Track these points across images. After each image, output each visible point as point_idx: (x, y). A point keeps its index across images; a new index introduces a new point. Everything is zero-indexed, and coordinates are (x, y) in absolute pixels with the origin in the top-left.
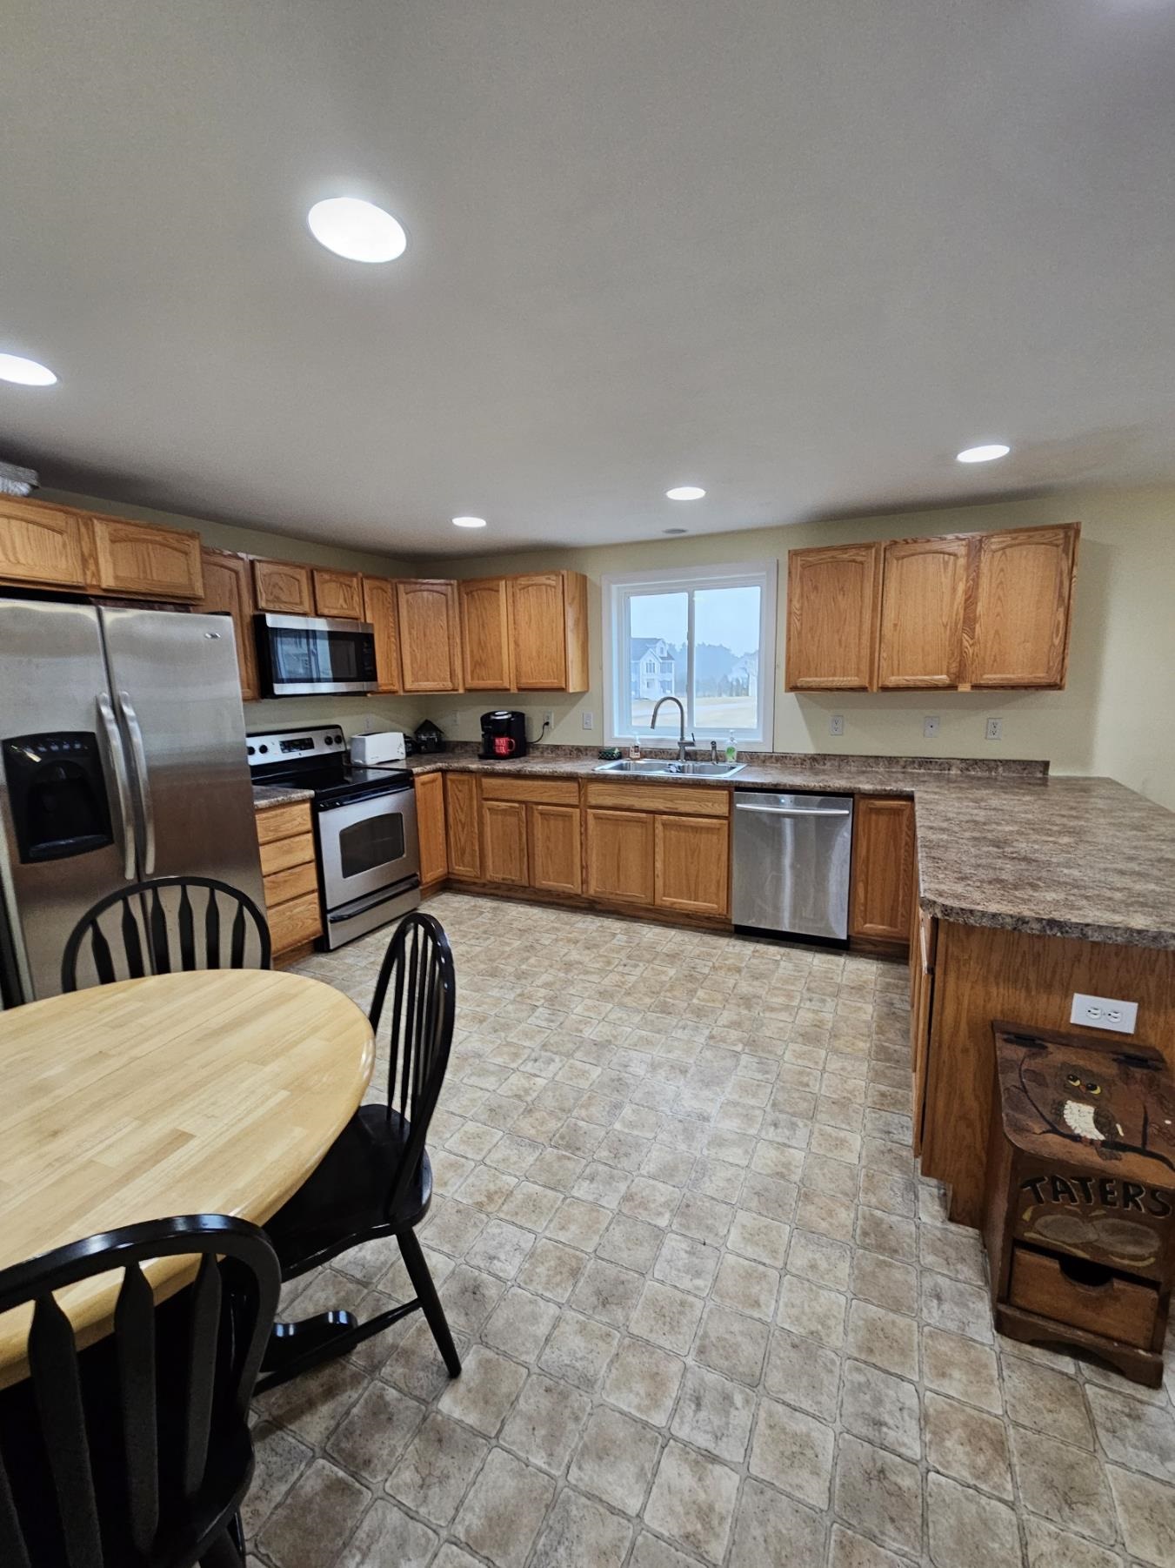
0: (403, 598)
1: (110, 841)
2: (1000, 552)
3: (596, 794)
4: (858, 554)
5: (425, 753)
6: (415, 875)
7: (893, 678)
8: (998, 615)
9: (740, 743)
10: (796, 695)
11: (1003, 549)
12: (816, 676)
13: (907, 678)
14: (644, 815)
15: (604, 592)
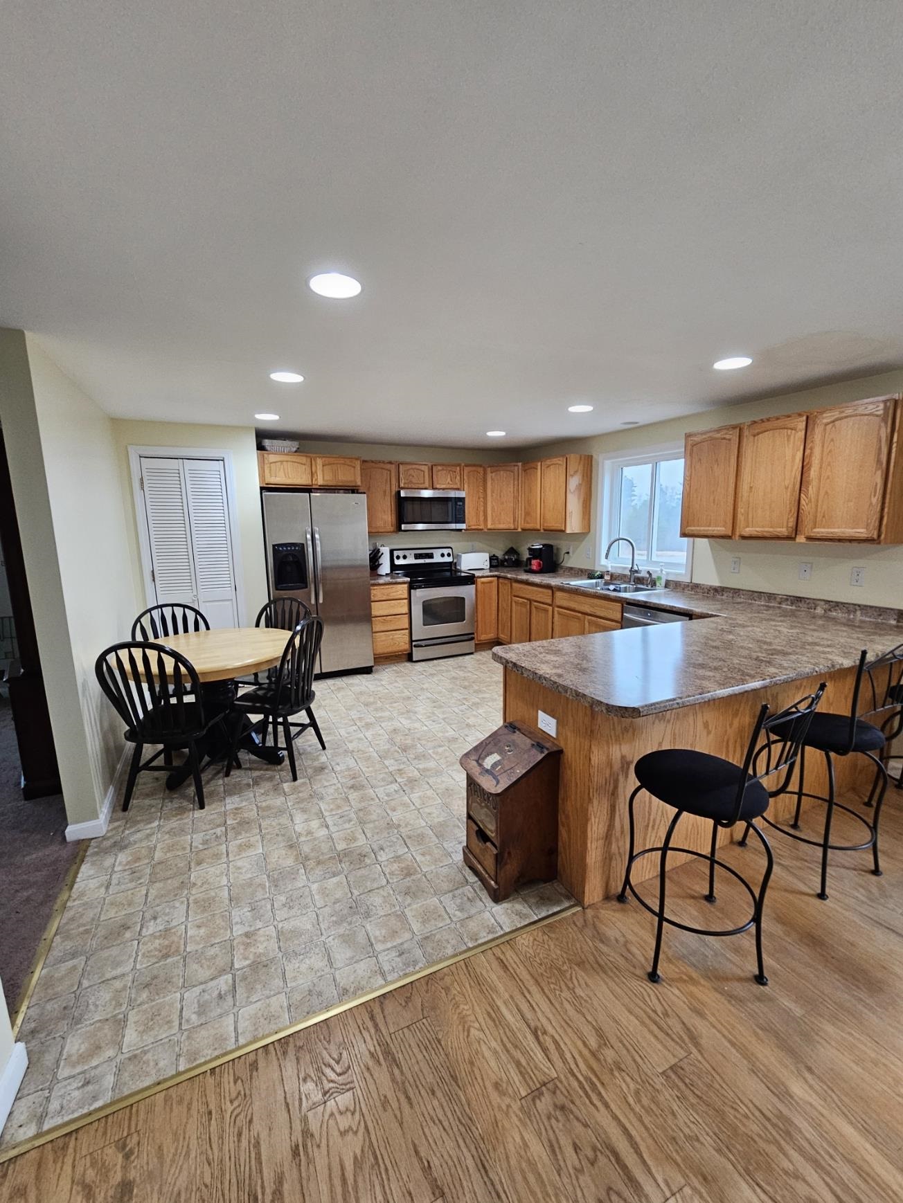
0: (489, 476)
1: (306, 587)
2: (830, 425)
3: (561, 598)
4: (726, 434)
5: (506, 567)
6: (473, 634)
7: (747, 529)
8: (828, 478)
9: (668, 574)
10: (709, 542)
11: (833, 422)
12: (698, 526)
13: (757, 529)
14: (580, 615)
15: (600, 464)
